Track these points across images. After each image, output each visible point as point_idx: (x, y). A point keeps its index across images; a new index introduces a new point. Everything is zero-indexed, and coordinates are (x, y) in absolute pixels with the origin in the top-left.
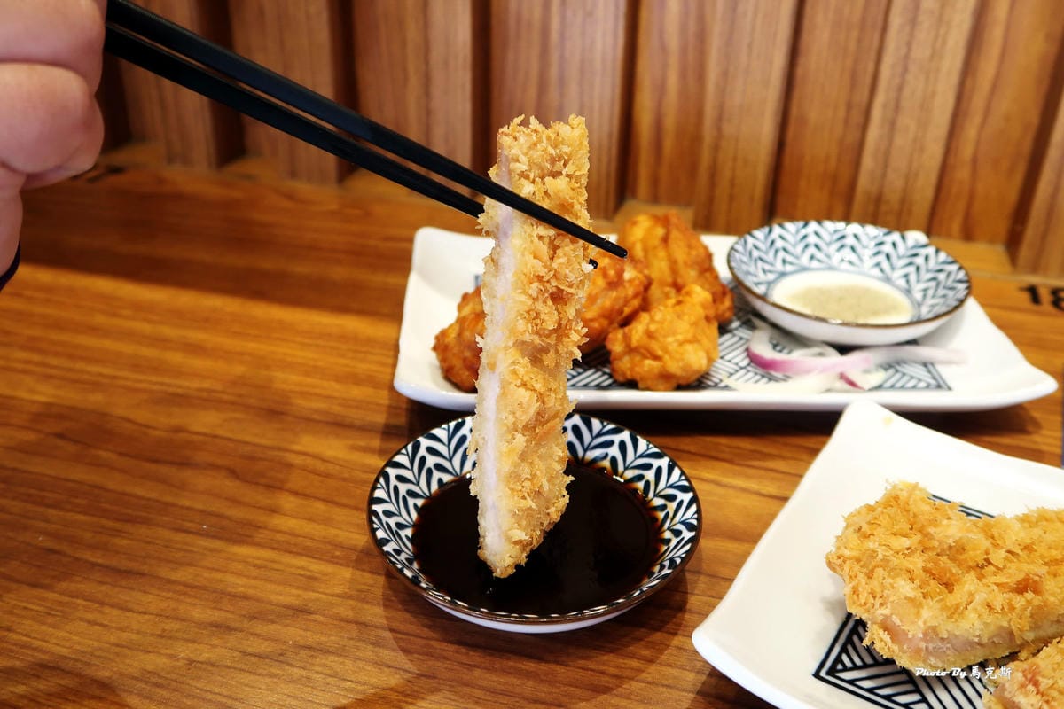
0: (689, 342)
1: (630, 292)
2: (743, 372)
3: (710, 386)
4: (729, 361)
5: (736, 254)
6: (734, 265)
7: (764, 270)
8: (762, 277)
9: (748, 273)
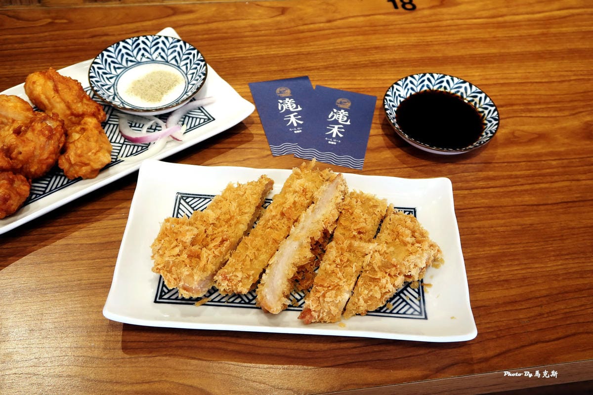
0: (99, 151)
1: (58, 135)
2: (124, 146)
3: (114, 162)
4: (115, 142)
5: (93, 80)
6: (95, 88)
7: (108, 79)
8: (109, 83)
9: (103, 86)
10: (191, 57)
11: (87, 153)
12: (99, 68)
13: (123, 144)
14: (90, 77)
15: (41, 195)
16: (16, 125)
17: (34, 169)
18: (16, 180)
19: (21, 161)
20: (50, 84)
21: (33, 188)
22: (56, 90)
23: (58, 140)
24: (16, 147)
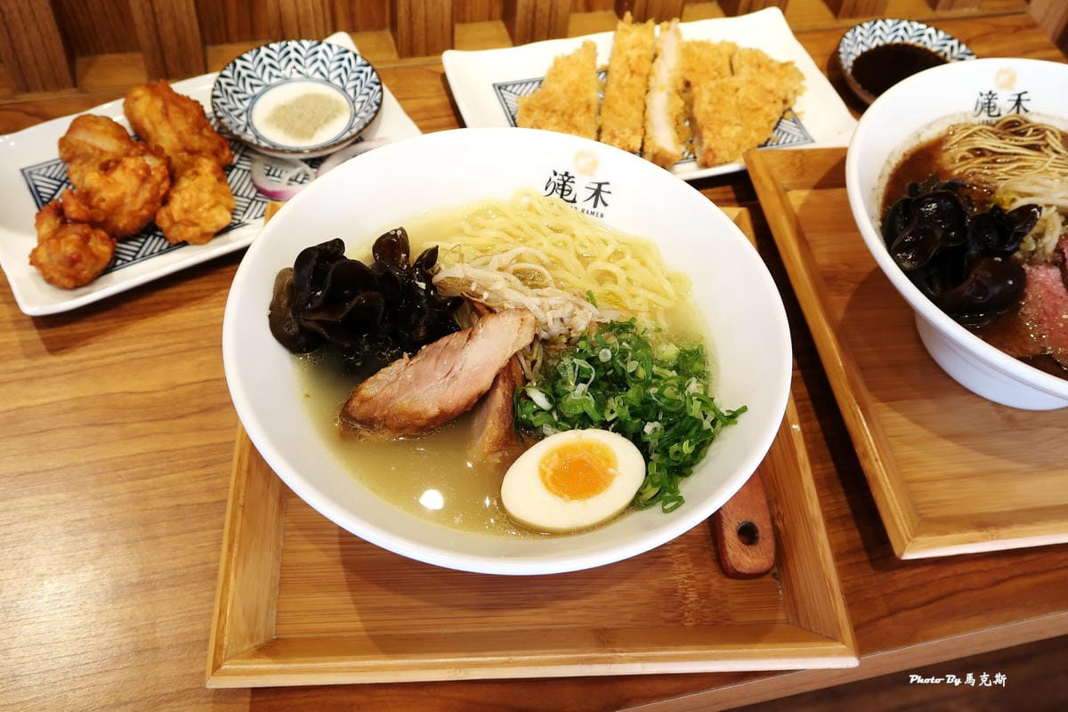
0: (214, 206)
1: (158, 177)
2: (254, 203)
3: (236, 225)
4: (242, 196)
5: (218, 101)
6: (219, 114)
7: (240, 101)
8: (241, 107)
9: (231, 110)
10: (362, 76)
11: (197, 208)
12: (228, 84)
13: (253, 200)
14: (214, 97)
15: (129, 261)
16: (105, 159)
17: (123, 222)
18: (93, 236)
19: (104, 211)
20: (159, 104)
21: (118, 250)
22: (166, 114)
23: (158, 185)
24: (99, 190)
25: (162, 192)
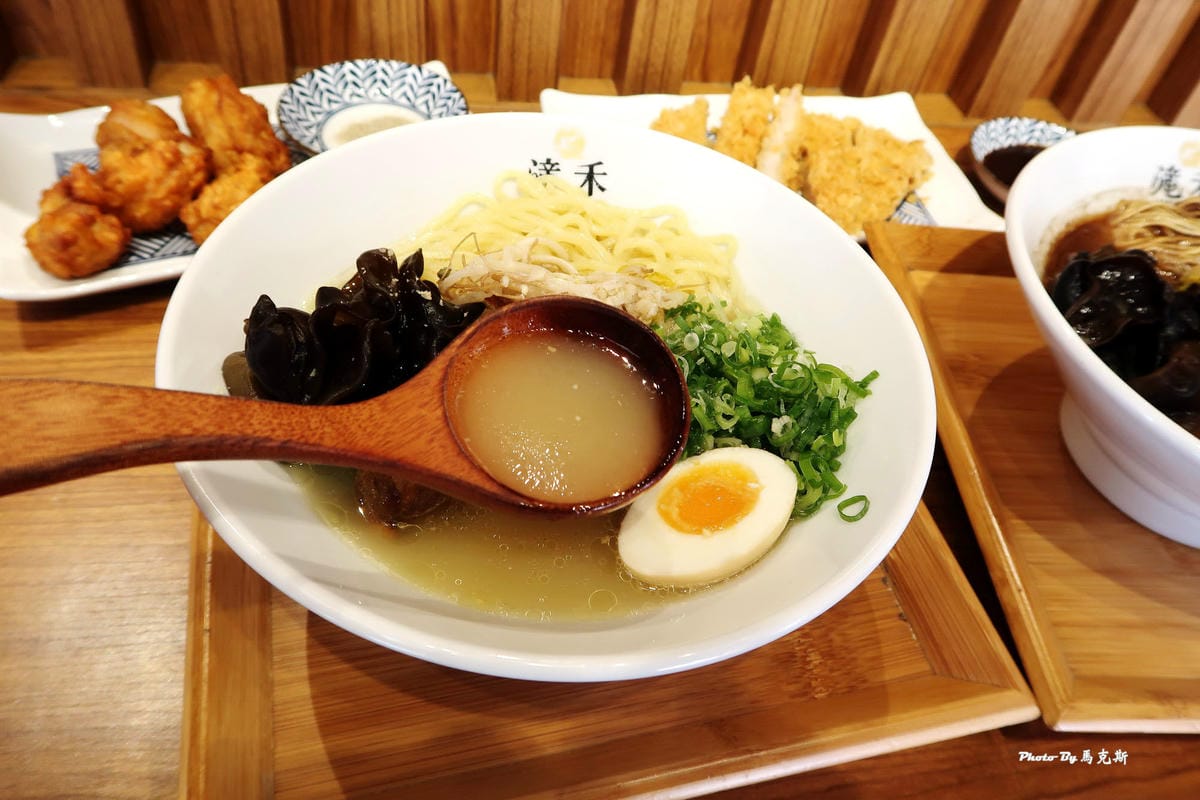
1: (191, 167)
5: (285, 106)
6: (284, 118)
7: (313, 113)
8: (312, 120)
9: (299, 120)
12: (302, 94)
14: (282, 103)
15: (144, 259)
16: (138, 144)
17: (141, 212)
18: (98, 220)
19: (120, 195)
20: (213, 98)
21: (131, 243)
22: (219, 108)
23: (190, 176)
24: (116, 170)
25: (193, 184)
